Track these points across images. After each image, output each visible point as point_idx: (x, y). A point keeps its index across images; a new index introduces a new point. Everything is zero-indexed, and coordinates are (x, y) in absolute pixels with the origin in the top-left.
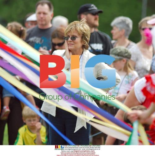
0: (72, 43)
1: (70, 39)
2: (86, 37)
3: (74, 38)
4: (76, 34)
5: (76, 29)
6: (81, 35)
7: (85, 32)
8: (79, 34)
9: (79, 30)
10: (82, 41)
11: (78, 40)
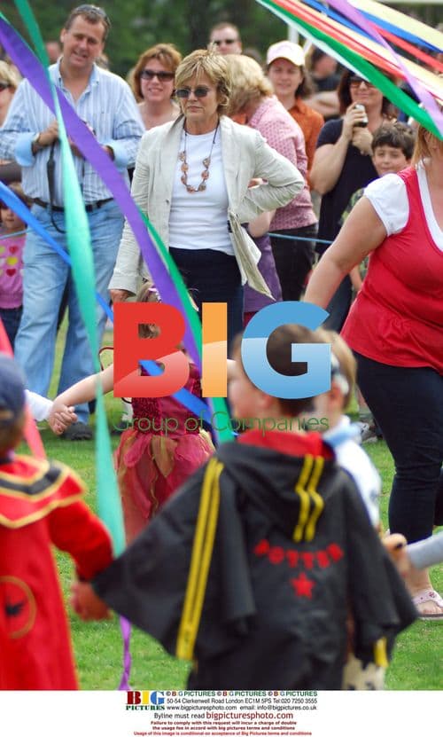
0: (198, 104)
1: (192, 96)
2: (227, 88)
3: (201, 92)
4: (205, 84)
5: (205, 71)
6: (217, 85)
7: (223, 75)
8: (212, 82)
9: (212, 74)
10: (218, 97)
11: (212, 94)
